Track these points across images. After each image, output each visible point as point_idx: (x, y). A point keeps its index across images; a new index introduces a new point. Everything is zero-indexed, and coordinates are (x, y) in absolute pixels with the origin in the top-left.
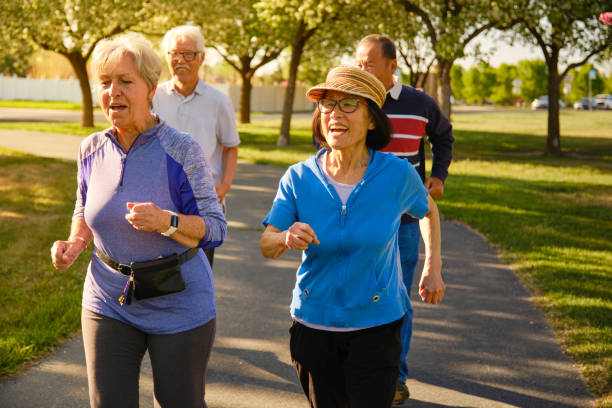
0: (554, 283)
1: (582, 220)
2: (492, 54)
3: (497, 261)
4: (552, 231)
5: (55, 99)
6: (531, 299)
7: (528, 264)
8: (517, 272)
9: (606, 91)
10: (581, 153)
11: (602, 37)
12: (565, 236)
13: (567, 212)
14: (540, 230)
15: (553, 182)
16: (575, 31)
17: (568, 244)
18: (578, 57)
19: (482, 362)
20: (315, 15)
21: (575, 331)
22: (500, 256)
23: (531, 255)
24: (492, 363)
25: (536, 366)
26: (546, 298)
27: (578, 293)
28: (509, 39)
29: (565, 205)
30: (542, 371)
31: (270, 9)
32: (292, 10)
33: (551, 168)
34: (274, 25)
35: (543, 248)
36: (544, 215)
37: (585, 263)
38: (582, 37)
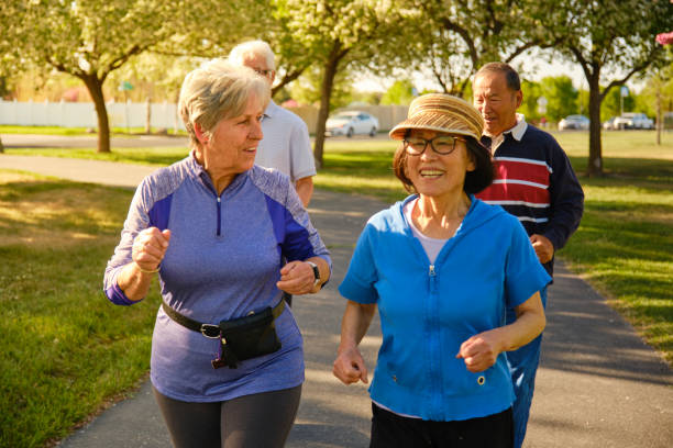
0: (626, 289)
1: (640, 235)
2: (535, 73)
3: (567, 272)
4: (613, 245)
5: (45, 123)
6: (606, 302)
7: (598, 273)
8: (588, 280)
9: (637, 109)
10: (623, 173)
11: (644, 54)
12: (627, 249)
13: (623, 228)
14: (601, 243)
15: (603, 202)
16: (616, 48)
17: (632, 256)
18: (619, 75)
19: (574, 351)
20: (352, 34)
21: (653, 326)
22: (568, 267)
23: (599, 266)
24: (584, 352)
25: (622, 354)
26: (620, 301)
27: (651, 296)
28: (547, 57)
29: (618, 222)
30: (629, 357)
31: (304, 28)
32: (325, 29)
33: (597, 189)
34: (308, 45)
35: (609, 259)
36: (602, 231)
37: (651, 271)
38: (624, 54)
